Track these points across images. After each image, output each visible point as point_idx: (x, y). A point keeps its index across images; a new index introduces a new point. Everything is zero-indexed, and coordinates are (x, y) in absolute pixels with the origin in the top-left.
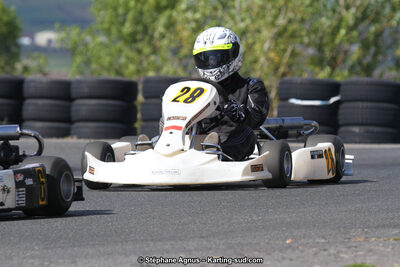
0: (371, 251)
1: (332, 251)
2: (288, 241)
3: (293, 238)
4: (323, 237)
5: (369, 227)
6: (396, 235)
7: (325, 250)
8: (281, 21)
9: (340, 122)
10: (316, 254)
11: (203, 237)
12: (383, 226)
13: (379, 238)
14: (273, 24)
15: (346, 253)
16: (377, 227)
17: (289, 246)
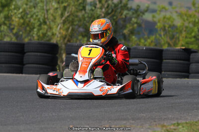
4: (88, 125)
5: (111, 120)
6: (124, 124)
8: (66, 14)
11: (27, 124)
12: (118, 119)
13: (116, 125)
14: (62, 15)
16: (115, 120)
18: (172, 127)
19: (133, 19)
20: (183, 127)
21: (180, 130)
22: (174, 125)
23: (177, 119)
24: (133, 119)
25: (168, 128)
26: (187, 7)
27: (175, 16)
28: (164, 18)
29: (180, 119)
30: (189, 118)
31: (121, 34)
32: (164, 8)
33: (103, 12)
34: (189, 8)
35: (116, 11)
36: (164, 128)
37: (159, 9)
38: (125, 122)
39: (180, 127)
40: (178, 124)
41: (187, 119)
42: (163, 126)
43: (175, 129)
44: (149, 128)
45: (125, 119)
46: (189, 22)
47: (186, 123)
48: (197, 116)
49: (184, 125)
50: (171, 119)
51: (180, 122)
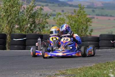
0: (36, 75)
1: (27, 75)
2: (17, 73)
3: (18, 72)
4: (25, 72)
5: (35, 69)
7: (26, 75)
9: (26, 45)
10: (23, 76)
12: (39, 69)
13: (38, 72)
15: (31, 75)
16: (37, 69)
17: (17, 74)
18: (65, 71)
19: (44, 20)
20: (69, 71)
21: (68, 73)
22: (65, 70)
23: (67, 68)
24: (46, 69)
25: (63, 72)
26: (71, 13)
27: (65, 18)
28: (60, 19)
29: (68, 68)
30: (72, 67)
31: (38, 28)
32: (60, 14)
33: (28, 17)
34: (73, 13)
35: (35, 16)
36: (61, 72)
37: (57, 14)
38: (42, 70)
39: (68, 71)
40: (67, 70)
41: (71, 68)
42: (60, 71)
43: (66, 72)
44: (54, 72)
45: (42, 69)
46: (73, 21)
47: (71, 69)
48: (76, 66)
49: (70, 70)
50: (64, 68)
51: (68, 69)
